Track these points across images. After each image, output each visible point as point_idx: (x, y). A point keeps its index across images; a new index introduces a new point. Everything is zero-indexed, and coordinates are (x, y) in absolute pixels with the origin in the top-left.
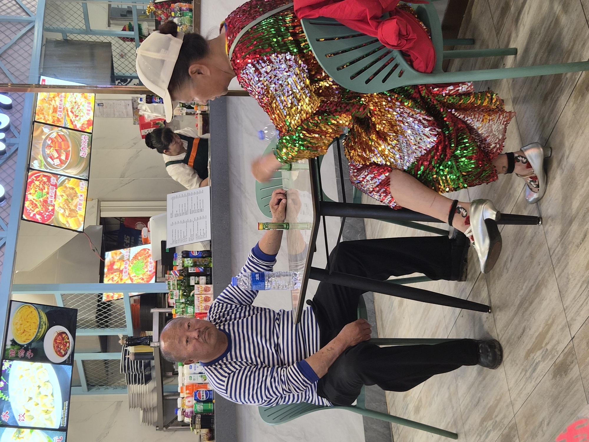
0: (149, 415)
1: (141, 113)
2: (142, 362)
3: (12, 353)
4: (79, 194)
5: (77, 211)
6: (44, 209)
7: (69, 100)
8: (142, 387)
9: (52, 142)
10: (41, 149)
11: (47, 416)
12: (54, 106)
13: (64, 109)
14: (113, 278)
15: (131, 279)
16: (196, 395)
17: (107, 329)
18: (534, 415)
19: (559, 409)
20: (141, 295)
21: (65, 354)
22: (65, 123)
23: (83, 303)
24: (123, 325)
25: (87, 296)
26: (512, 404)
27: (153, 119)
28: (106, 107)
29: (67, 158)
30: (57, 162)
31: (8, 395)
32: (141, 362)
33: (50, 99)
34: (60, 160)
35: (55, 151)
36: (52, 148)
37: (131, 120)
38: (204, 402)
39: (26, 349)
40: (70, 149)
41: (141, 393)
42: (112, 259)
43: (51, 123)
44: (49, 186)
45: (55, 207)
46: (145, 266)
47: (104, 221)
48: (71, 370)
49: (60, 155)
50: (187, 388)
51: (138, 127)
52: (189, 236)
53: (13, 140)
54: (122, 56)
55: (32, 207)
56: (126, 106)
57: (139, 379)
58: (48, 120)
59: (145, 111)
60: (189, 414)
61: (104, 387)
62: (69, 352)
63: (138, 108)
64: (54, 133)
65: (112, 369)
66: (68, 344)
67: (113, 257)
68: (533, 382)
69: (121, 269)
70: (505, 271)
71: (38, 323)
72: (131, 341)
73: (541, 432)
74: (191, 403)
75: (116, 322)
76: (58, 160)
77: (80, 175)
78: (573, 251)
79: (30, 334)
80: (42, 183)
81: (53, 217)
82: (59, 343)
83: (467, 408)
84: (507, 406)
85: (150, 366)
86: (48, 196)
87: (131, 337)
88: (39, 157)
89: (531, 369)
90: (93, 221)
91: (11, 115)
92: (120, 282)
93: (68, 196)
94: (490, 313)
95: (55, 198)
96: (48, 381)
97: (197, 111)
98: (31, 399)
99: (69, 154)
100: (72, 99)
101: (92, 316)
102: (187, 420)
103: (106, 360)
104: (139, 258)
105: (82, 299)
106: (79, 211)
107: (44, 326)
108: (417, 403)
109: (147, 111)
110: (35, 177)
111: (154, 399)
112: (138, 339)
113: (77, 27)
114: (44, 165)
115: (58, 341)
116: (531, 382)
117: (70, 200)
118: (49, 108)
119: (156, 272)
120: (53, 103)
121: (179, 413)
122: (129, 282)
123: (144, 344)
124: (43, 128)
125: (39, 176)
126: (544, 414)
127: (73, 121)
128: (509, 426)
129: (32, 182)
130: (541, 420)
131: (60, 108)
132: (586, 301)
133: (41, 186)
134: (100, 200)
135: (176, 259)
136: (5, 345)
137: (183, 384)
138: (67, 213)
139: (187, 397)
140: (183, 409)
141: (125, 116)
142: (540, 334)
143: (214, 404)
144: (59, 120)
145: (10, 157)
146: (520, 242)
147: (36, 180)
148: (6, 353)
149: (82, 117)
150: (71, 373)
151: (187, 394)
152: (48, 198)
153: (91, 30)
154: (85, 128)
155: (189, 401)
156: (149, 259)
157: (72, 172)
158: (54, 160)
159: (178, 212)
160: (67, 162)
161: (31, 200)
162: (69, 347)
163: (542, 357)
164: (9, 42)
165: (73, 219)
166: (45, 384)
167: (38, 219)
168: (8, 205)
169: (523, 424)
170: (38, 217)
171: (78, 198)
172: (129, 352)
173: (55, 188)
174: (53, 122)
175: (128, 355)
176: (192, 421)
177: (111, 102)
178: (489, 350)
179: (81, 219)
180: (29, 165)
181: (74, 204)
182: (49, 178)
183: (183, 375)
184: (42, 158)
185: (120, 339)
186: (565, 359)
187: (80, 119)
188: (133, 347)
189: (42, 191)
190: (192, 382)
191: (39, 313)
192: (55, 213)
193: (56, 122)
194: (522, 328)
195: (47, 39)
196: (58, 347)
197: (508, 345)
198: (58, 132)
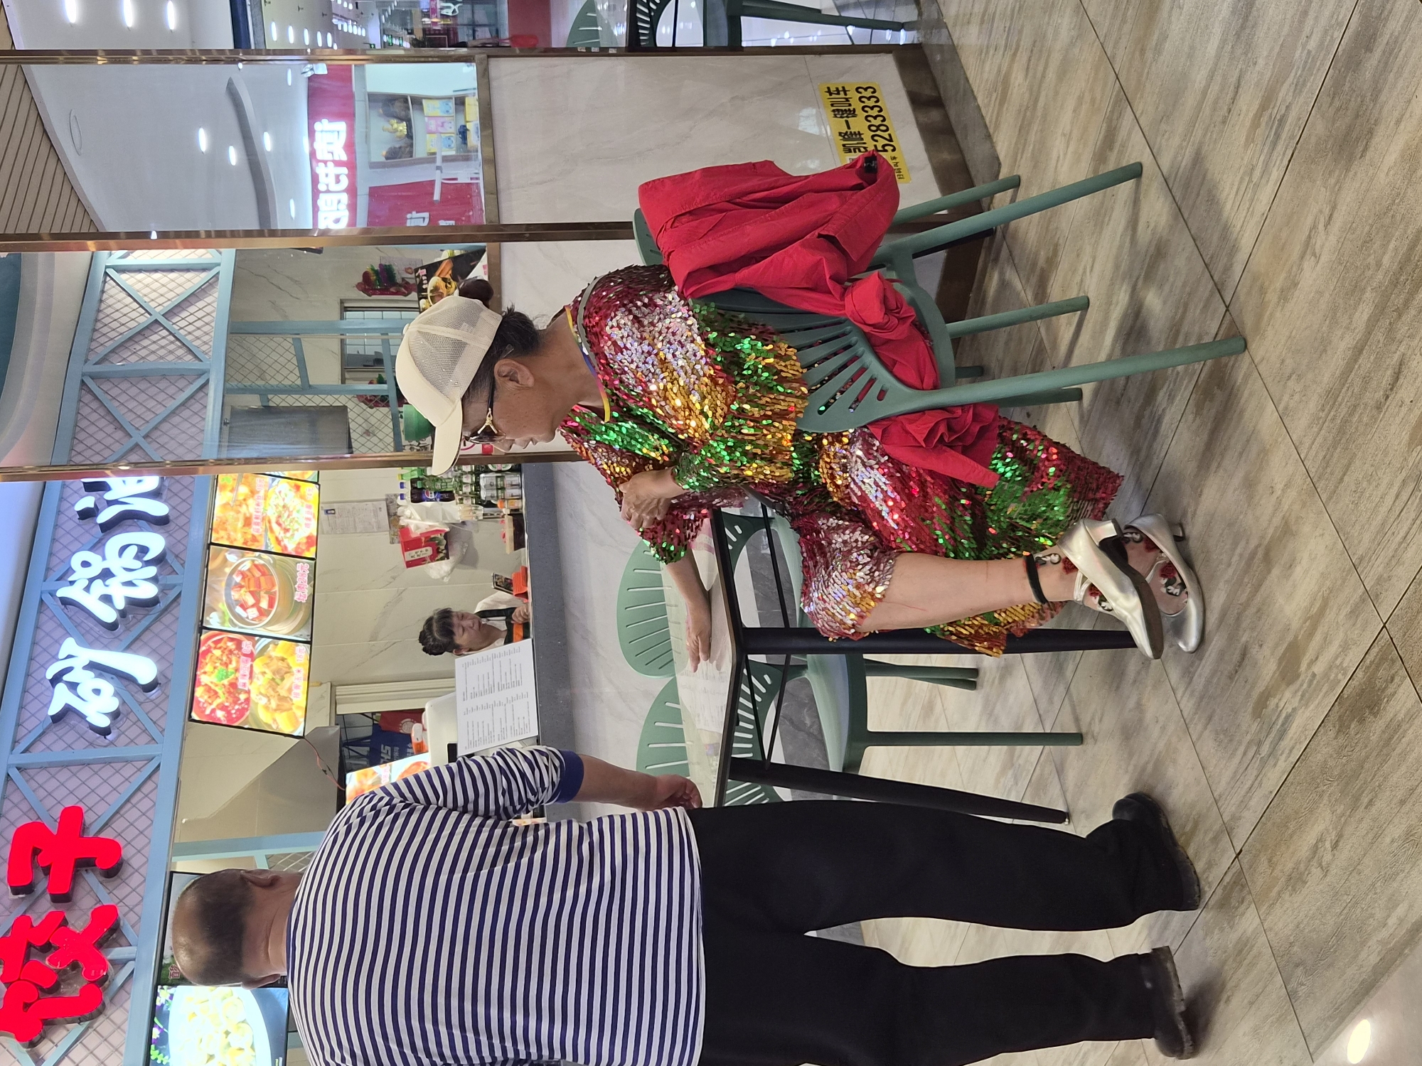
1: (403, 522)
4: (294, 669)
5: (292, 700)
6: (231, 700)
7: (272, 504)
9: (243, 578)
10: (223, 592)
12: (245, 514)
13: (263, 519)
22: (267, 543)
27: (424, 530)
28: (341, 516)
29: (271, 605)
30: (253, 613)
31: (168, 1053)
33: (238, 503)
34: (260, 610)
35: (248, 594)
36: (243, 590)
37: (386, 536)
40: (276, 589)
42: (358, 784)
43: (240, 545)
44: (239, 658)
45: (252, 695)
47: (343, 721)
49: (258, 601)
51: (398, 547)
52: (497, 731)
53: (171, 579)
54: (367, 432)
55: (209, 697)
56: (376, 511)
58: (235, 540)
59: (410, 518)
63: (398, 514)
64: (247, 562)
67: (360, 781)
76: (255, 609)
77: (296, 634)
80: (226, 653)
81: (247, 714)
86: (237, 675)
88: (220, 606)
90: (322, 720)
91: (168, 535)
93: (274, 674)
95: (251, 677)
96: (243, 1022)
97: (504, 510)
98: (211, 1057)
99: (275, 598)
100: (277, 501)
106: (295, 700)
109: (415, 519)
110: (213, 642)
113: (287, 382)
114: (230, 619)
117: (278, 681)
118: (237, 519)
120: (244, 509)
124: (226, 554)
125: (220, 641)
127: (280, 539)
129: (208, 651)
131: (257, 518)
133: (225, 658)
134: (335, 684)
136: (161, 958)
138: (274, 704)
141: (375, 530)
144: (254, 539)
145: (165, 610)
147: (215, 648)
148: (163, 972)
149: (296, 532)
152: (237, 679)
153: (310, 386)
154: (303, 551)
157: (281, 630)
158: (248, 610)
159: (476, 690)
160: (271, 611)
161: (206, 685)
164: (162, 412)
165: (284, 713)
166: (239, 1028)
167: (219, 719)
168: (163, 696)
170: (220, 715)
171: (293, 675)
173: (250, 659)
174: (244, 543)
177: (348, 506)
179: (300, 714)
180: (202, 621)
181: (287, 687)
182: (239, 643)
184: (225, 608)
187: (293, 535)
189: (227, 667)
192: (251, 704)
193: (250, 543)
195: (233, 408)
198: (253, 561)
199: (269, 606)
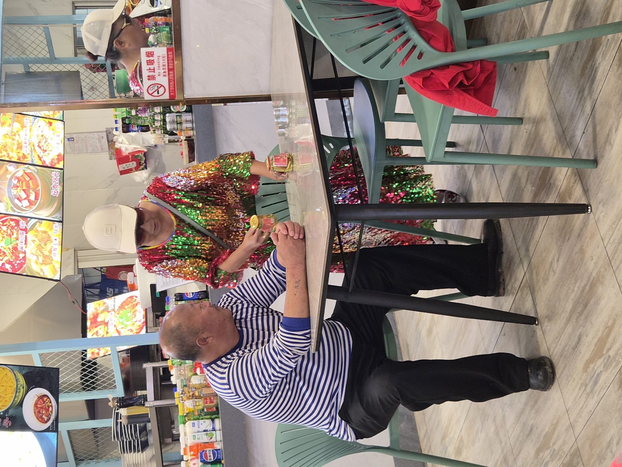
1: (117, 145)
2: (136, 425)
4: (53, 238)
5: (52, 257)
6: (14, 258)
7: (34, 134)
8: (138, 455)
9: (19, 181)
10: (6, 191)
12: (18, 141)
13: (30, 144)
14: (97, 332)
15: (119, 332)
16: (201, 456)
17: (95, 392)
18: (599, 435)
20: (131, 349)
21: (48, 420)
22: (32, 159)
23: (65, 363)
24: (112, 386)
25: (69, 354)
26: (572, 426)
27: (131, 151)
28: (77, 142)
29: (36, 198)
30: (26, 203)
32: (135, 427)
33: (13, 134)
34: (29, 201)
35: (22, 191)
36: (19, 188)
37: (106, 155)
38: (212, 463)
39: (3, 417)
40: (40, 188)
41: (138, 463)
42: (94, 311)
43: (15, 160)
44: (18, 231)
45: (27, 254)
46: (134, 316)
47: (82, 271)
48: (56, 438)
49: (28, 196)
50: (191, 448)
51: (115, 162)
54: (92, 88)
56: (100, 139)
57: (134, 446)
58: (13, 157)
59: (122, 143)
61: (94, 460)
62: (53, 417)
63: (114, 140)
64: (20, 171)
65: (102, 439)
66: (50, 409)
67: (95, 308)
68: (595, 397)
69: (106, 321)
70: (552, 273)
71: (15, 387)
72: (123, 403)
73: (609, 454)
75: (104, 382)
76: (27, 201)
77: (53, 216)
79: (6, 400)
80: (10, 228)
81: (24, 266)
82: (41, 408)
83: (517, 440)
84: (566, 430)
85: (146, 430)
86: (17, 242)
87: (123, 397)
88: (5, 199)
89: (592, 382)
90: (70, 271)
92: (105, 336)
93: (40, 241)
94: (537, 325)
95: (26, 244)
97: (181, 137)
99: (39, 194)
100: (38, 132)
101: (76, 378)
103: (94, 429)
104: (126, 307)
105: (64, 358)
106: (54, 257)
107: (22, 390)
108: (457, 444)
109: (124, 144)
110: (2, 221)
112: (130, 399)
113: (40, 56)
114: (11, 207)
115: (39, 406)
116: (593, 398)
117: (42, 245)
118: (13, 144)
119: (146, 322)
120: (17, 138)
122: (116, 334)
123: (137, 405)
124: (7, 166)
125: (5, 221)
126: (612, 431)
127: (41, 156)
128: (571, 453)
130: (609, 440)
131: (25, 143)
133: (9, 231)
134: (76, 249)
135: (168, 304)
137: (186, 445)
138: (41, 260)
139: (192, 460)
141: (100, 151)
142: (599, 340)
143: (223, 464)
144: (24, 157)
147: (3, 225)
149: (51, 152)
150: (56, 442)
151: (191, 455)
152: (17, 244)
153: (55, 58)
154: (56, 164)
155: (194, 464)
156: (137, 308)
157: (43, 214)
158: (22, 202)
160: (36, 202)
162: (52, 412)
163: (605, 365)
165: (47, 266)
167: (7, 269)
169: (588, 447)
170: (8, 267)
171: (52, 242)
172: (121, 415)
173: (25, 232)
174: (18, 159)
175: (121, 419)
177: (82, 136)
178: (539, 369)
179: (58, 266)
181: (48, 250)
182: (17, 222)
183: (185, 435)
184: (8, 200)
185: (110, 401)
187: (49, 154)
188: (126, 408)
189: (11, 237)
190: (197, 441)
191: (15, 375)
192: (27, 260)
193: (21, 159)
194: (577, 336)
195: (6, 73)
196: (39, 412)
197: (562, 359)
198: (24, 170)
199: (35, 199)
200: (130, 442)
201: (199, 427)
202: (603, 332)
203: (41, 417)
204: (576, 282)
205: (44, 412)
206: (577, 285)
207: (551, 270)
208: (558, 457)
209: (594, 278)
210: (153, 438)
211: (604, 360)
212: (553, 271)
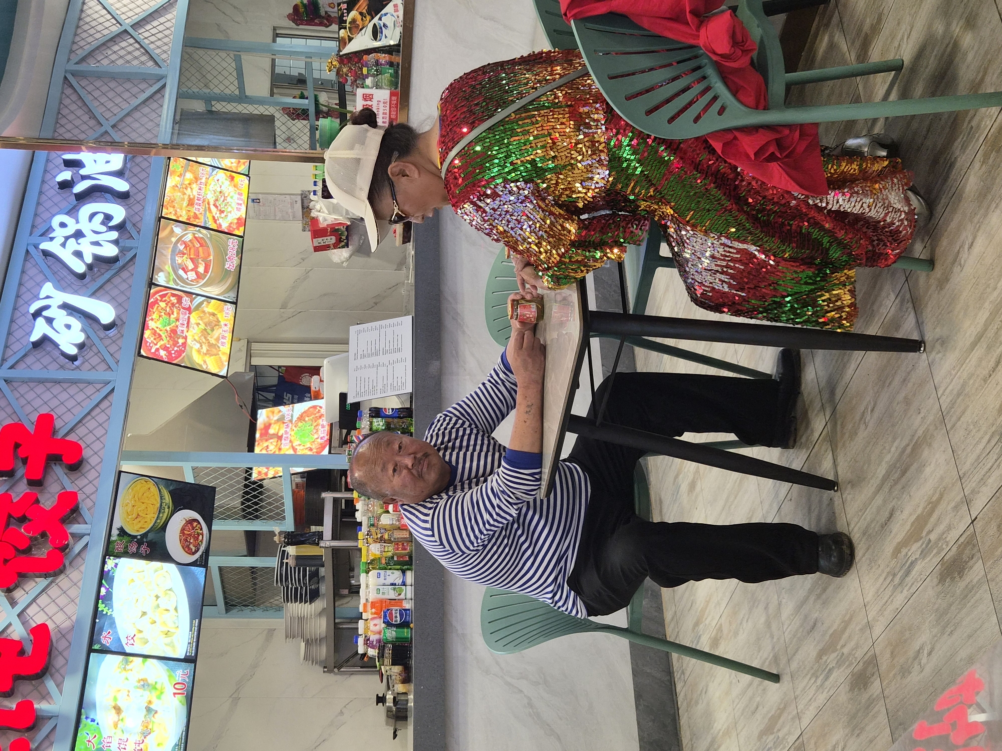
0: (314, 649)
1: (314, 214)
3: (119, 547)
4: (222, 323)
5: (219, 347)
6: (171, 343)
7: (211, 189)
8: (305, 606)
9: (186, 247)
10: (169, 257)
11: (168, 640)
12: (189, 196)
13: (204, 201)
14: (267, 447)
15: (295, 450)
16: (385, 616)
17: (258, 522)
18: (906, 641)
19: (949, 630)
20: (308, 472)
21: (196, 551)
22: (205, 221)
23: (224, 482)
24: (280, 517)
25: (230, 470)
26: (869, 626)
27: (330, 222)
28: (264, 205)
30: (192, 275)
31: (112, 607)
32: (305, 570)
33: (184, 186)
34: (197, 273)
35: (189, 260)
36: (186, 256)
37: (299, 225)
38: (398, 626)
39: (140, 543)
40: (212, 258)
41: (304, 617)
42: (266, 420)
43: (184, 220)
44: (180, 310)
45: (188, 340)
46: (315, 431)
47: (254, 368)
48: (204, 574)
49: (196, 267)
50: (373, 605)
51: (308, 234)
52: (380, 386)
53: (129, 243)
54: (289, 139)
55: (155, 339)
56: (293, 204)
57: (301, 595)
58: (181, 216)
59: (319, 211)
60: (375, 643)
61: (249, 607)
62: (202, 548)
63: (310, 207)
64: (189, 235)
65: (262, 582)
66: (200, 537)
67: (268, 417)
68: (905, 591)
69: (280, 434)
70: (862, 427)
71: (159, 505)
72: (292, 539)
73: (917, 667)
74: (378, 627)
75: (270, 511)
76: (194, 273)
77: (225, 296)
78: (977, 388)
79: (146, 520)
80: (170, 305)
81: (184, 354)
82: (188, 535)
83: (794, 636)
84: (861, 630)
85: (318, 576)
86: (178, 323)
87: (292, 532)
88: (167, 267)
89: (902, 572)
90: (239, 367)
91: (128, 208)
92: (277, 453)
93: (206, 325)
94: (835, 491)
95: (188, 327)
96: (170, 590)
98: (144, 613)
99: (210, 266)
100: (215, 187)
101: (237, 502)
102: (372, 652)
103: (253, 568)
104: (307, 419)
105: (223, 475)
106: (221, 347)
107: (167, 510)
108: (714, 634)
109: (323, 212)
110: (160, 296)
111: (321, 626)
112: (301, 535)
113: (227, 92)
114: (174, 279)
115: (186, 532)
116: (902, 592)
117: (209, 331)
118: (183, 199)
119: (330, 440)
120: (188, 192)
121: (361, 641)
122: (291, 452)
123: (310, 544)
124: (173, 226)
125: (165, 295)
126: (924, 638)
127: (216, 218)
128: (865, 660)
129: (156, 302)
130: (917, 648)
131: (198, 200)
132: (998, 462)
133: (168, 309)
134: (250, 340)
135: (360, 420)
136: (110, 535)
137: (367, 600)
138: (204, 349)
139: (373, 619)
140: (366, 637)
141: (291, 219)
142: (917, 518)
143: (411, 629)
144: (196, 217)
145: (123, 267)
146: (888, 381)
147: (161, 301)
148: (111, 546)
149: (229, 214)
150: (205, 580)
151: (372, 614)
152: (177, 326)
153: (246, 96)
154: (234, 229)
155: (375, 625)
156: (320, 421)
157: (213, 291)
158: (188, 273)
159: (365, 352)
160: (206, 276)
161: (153, 329)
162: (202, 541)
163: (922, 552)
164: (127, 108)
165: (212, 357)
166: (166, 594)
167: (162, 357)
168: (119, 335)
169: (888, 655)
170: (163, 353)
171: (221, 328)
172: (288, 554)
173: (188, 312)
174: (187, 219)
175: (287, 559)
176: (378, 653)
177: (270, 197)
178: (833, 547)
179: (225, 358)
180: (152, 279)
181: (215, 337)
182: (179, 299)
183: (367, 587)
184: (170, 270)
185: (276, 535)
186: (960, 553)
187: (226, 216)
188: (294, 546)
189: (170, 316)
190: (381, 596)
191: (160, 491)
192: (187, 348)
193: (191, 220)
194: (888, 511)
195: (182, 109)
196: (186, 540)
197: (864, 539)
198: (194, 234)
199: (205, 272)
200: (296, 589)
201: (385, 579)
202: (925, 508)
203: (188, 547)
204: (894, 439)
205: (191, 541)
206: (896, 444)
207: (862, 422)
208: (847, 663)
209: (919, 437)
210: (326, 588)
211: (922, 545)
212: (865, 423)
